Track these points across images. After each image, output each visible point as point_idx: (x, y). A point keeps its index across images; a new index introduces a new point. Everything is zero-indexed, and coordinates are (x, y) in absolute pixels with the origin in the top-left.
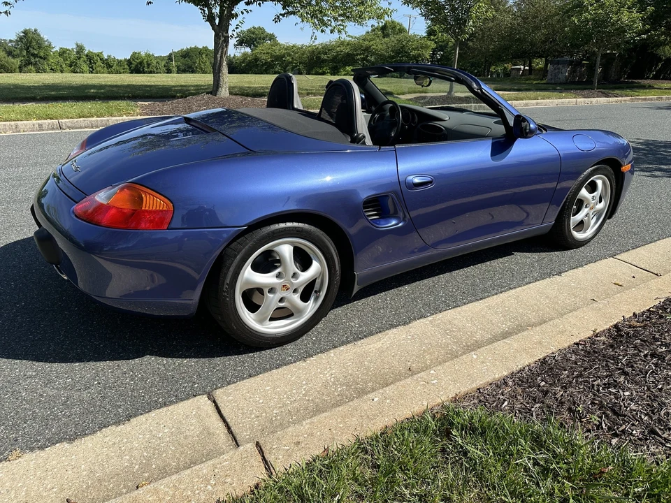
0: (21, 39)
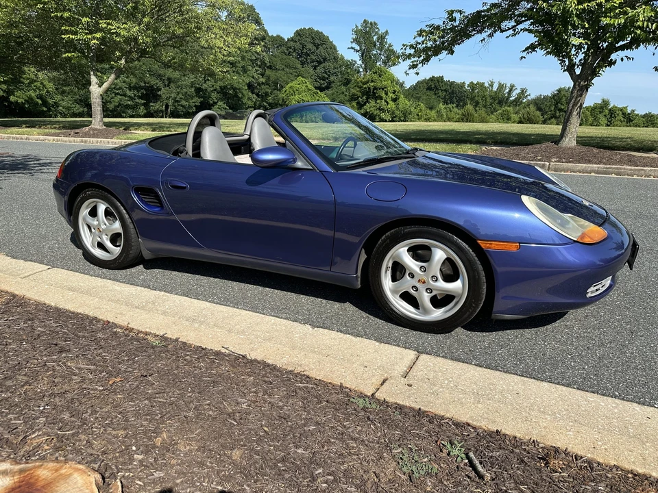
0: (554, 96)
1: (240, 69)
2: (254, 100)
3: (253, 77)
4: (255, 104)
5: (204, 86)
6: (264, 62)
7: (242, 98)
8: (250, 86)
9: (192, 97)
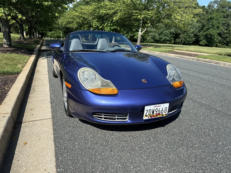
1: (215, 28)
2: (220, 40)
3: (222, 30)
4: (220, 41)
5: (198, 34)
6: (229, 24)
7: (214, 39)
8: (219, 34)
9: (192, 38)
